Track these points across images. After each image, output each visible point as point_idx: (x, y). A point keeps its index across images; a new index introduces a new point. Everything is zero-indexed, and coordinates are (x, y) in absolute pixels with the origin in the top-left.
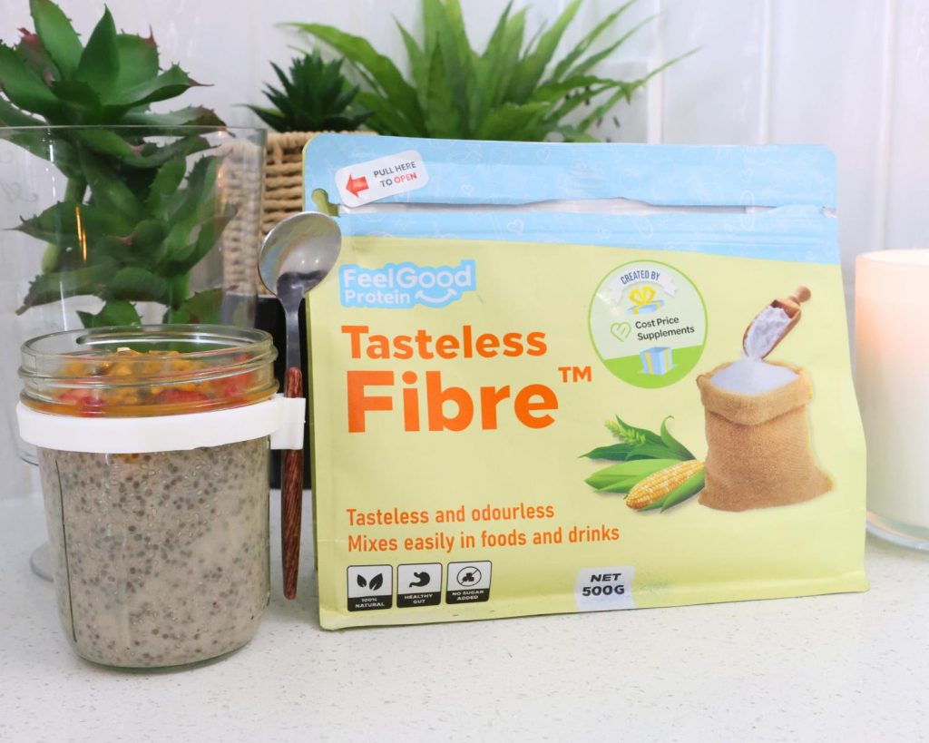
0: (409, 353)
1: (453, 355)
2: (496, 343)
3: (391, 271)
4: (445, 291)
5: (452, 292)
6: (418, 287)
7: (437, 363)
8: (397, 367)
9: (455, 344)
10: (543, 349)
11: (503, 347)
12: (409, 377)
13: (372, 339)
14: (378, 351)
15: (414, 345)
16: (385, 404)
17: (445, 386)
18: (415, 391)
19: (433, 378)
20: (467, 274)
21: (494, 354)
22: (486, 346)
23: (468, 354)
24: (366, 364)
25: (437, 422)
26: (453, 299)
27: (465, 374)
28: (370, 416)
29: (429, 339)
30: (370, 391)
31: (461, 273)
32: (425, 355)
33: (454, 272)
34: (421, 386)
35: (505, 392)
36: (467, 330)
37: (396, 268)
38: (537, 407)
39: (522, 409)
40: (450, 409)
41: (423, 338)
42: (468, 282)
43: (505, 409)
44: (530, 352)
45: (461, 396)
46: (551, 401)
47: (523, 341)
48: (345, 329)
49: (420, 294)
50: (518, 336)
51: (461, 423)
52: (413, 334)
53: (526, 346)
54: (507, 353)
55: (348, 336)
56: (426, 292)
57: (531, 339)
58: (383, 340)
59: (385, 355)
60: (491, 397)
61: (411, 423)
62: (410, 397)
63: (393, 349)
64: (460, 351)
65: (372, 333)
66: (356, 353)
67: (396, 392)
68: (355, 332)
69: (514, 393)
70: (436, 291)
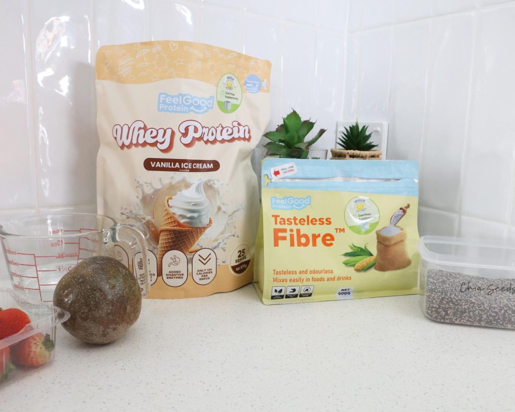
0: (291, 224)
1: (304, 224)
2: (316, 221)
3: (286, 199)
4: (302, 205)
5: (304, 205)
6: (294, 204)
7: (299, 226)
8: (288, 227)
9: (304, 221)
10: (330, 223)
11: (318, 222)
12: (291, 230)
13: (280, 219)
14: (282, 223)
15: (293, 221)
16: (284, 238)
17: (301, 233)
18: (293, 234)
19: (298, 231)
20: (308, 200)
21: (316, 224)
22: (313, 222)
23: (308, 224)
24: (279, 226)
25: (300, 244)
26: (304, 207)
27: (308, 230)
28: (280, 242)
29: (297, 219)
30: (280, 234)
31: (307, 200)
32: (296, 224)
33: (304, 199)
34: (295, 233)
35: (319, 235)
36: (308, 217)
37: (287, 198)
38: (328, 240)
39: (324, 241)
40: (303, 240)
41: (295, 219)
42: (309, 203)
43: (319, 240)
44: (327, 224)
45: (306, 236)
46: (332, 238)
47: (324, 220)
48: (273, 216)
49: (294, 206)
50: (323, 219)
51: (306, 244)
52: (292, 218)
53: (325, 222)
54: (320, 224)
55: (274, 218)
56: (296, 205)
57: (327, 220)
58: (284, 219)
59: (284, 224)
60: (315, 237)
61: (292, 244)
62: (292, 236)
63: (286, 222)
64: (306, 223)
65: (281, 217)
66: (276, 223)
67: (288, 235)
68: (276, 217)
69: (322, 236)
70: (299, 205)
